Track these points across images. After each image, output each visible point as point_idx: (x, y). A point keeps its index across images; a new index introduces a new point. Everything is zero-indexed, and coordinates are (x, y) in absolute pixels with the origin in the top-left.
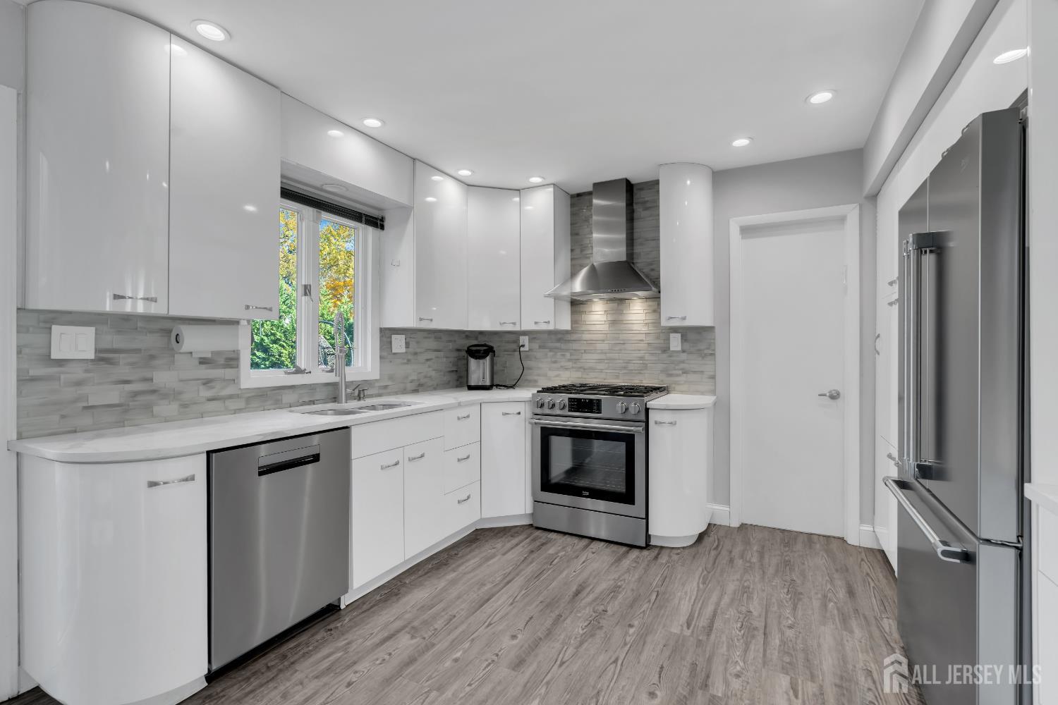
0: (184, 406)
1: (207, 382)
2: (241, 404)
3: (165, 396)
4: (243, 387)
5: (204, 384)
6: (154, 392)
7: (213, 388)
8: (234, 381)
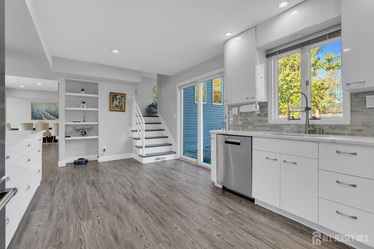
0: (254, 127)
1: (260, 121)
2: (269, 129)
3: (250, 124)
4: (269, 123)
5: (259, 121)
6: (248, 123)
7: (261, 123)
8: (267, 121)
